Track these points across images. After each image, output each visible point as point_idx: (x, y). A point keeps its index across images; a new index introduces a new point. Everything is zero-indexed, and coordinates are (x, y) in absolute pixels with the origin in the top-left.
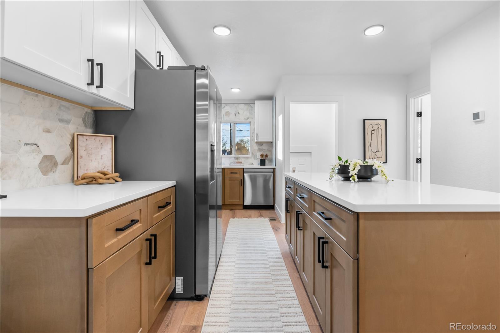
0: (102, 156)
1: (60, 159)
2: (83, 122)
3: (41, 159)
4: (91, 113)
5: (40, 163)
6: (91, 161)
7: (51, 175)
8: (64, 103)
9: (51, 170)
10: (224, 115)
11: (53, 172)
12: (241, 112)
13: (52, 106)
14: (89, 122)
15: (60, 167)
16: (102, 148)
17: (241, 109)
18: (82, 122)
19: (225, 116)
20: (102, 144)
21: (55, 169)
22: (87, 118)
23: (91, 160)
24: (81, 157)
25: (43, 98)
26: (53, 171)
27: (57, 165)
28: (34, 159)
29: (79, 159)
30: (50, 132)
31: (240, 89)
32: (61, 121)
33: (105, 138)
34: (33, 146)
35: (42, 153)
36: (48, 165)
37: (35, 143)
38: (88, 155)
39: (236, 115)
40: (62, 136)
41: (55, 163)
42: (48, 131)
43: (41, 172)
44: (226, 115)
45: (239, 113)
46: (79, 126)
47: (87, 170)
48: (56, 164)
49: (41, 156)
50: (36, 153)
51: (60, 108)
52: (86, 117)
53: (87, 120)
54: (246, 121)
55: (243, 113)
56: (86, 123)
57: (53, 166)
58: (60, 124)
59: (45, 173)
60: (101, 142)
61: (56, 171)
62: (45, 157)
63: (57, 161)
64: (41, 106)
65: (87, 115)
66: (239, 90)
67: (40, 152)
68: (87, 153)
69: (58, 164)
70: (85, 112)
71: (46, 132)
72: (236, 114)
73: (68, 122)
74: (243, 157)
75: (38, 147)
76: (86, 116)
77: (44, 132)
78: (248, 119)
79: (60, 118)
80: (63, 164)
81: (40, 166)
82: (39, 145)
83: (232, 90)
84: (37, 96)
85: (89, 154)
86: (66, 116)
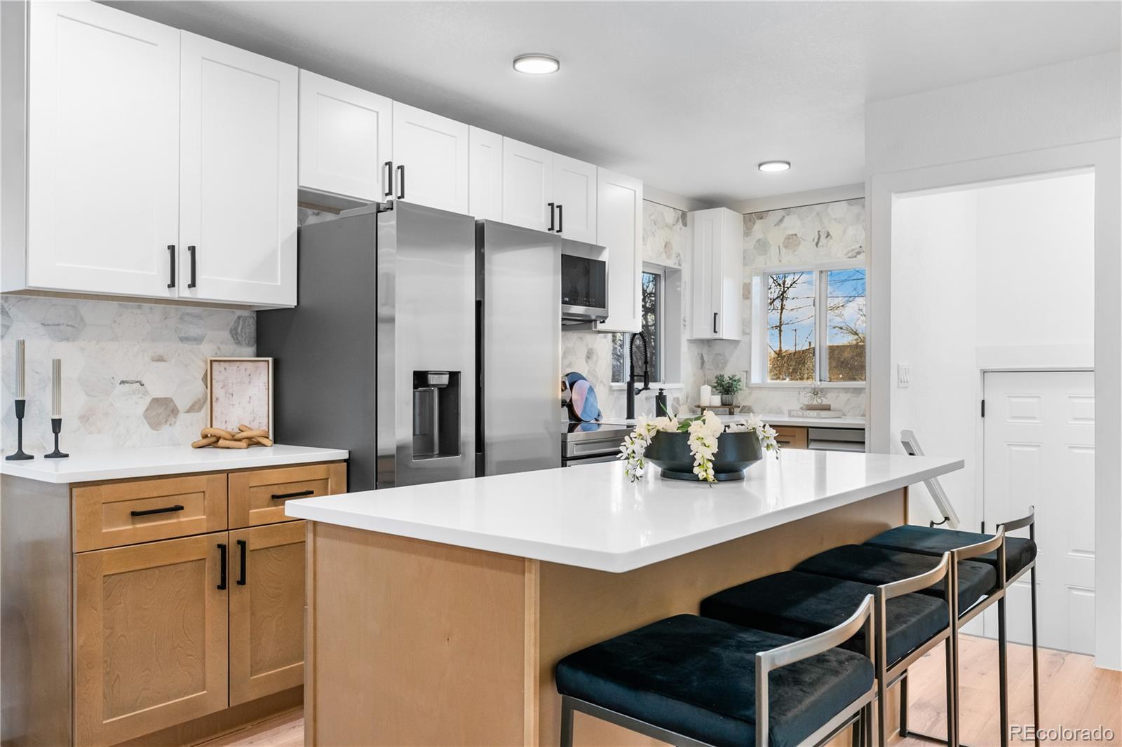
0: (250, 397)
1: (182, 403)
2: (233, 337)
3: (148, 404)
4: (250, 317)
5: (147, 410)
6: (231, 406)
7: (166, 429)
8: (189, 309)
9: (166, 421)
10: (782, 247)
11: (170, 425)
12: (835, 230)
13: (166, 318)
14: (245, 334)
15: (183, 418)
16: (250, 382)
17: (835, 219)
18: (230, 338)
19: (783, 250)
20: (250, 375)
21: (174, 419)
22: (240, 327)
23: (233, 405)
24: (217, 399)
25: (151, 308)
26: (168, 423)
27: (177, 414)
28: (137, 403)
29: (214, 403)
30: (164, 361)
31: (789, 164)
32: (182, 339)
33: (256, 363)
34: (135, 384)
35: (149, 394)
36: (161, 413)
37: (137, 380)
38: (227, 395)
39: (820, 244)
40: (186, 366)
41: (172, 411)
42: (160, 359)
43: (149, 424)
44: (786, 247)
45: (828, 235)
46: (222, 343)
47: (226, 422)
48: (174, 412)
49: (148, 400)
50: (139, 396)
51: (181, 319)
52: (238, 326)
53: (241, 331)
54: (854, 259)
55: (845, 231)
56: (239, 338)
57: (169, 416)
58: (181, 345)
59: (155, 425)
60: (248, 372)
61: (175, 423)
62: (156, 401)
63: (177, 408)
64: (148, 322)
65: (241, 323)
66: (787, 166)
67: (146, 393)
68: (226, 393)
69: (178, 411)
70: (236, 317)
71: (157, 361)
72: (819, 238)
73: (198, 340)
74: (844, 389)
75: (142, 385)
76: (239, 323)
77: (153, 361)
78: (859, 253)
79: (183, 335)
80: (188, 411)
81: (146, 415)
82: (143, 382)
83: (763, 168)
84: (140, 307)
85: (229, 394)
86: (194, 331)
